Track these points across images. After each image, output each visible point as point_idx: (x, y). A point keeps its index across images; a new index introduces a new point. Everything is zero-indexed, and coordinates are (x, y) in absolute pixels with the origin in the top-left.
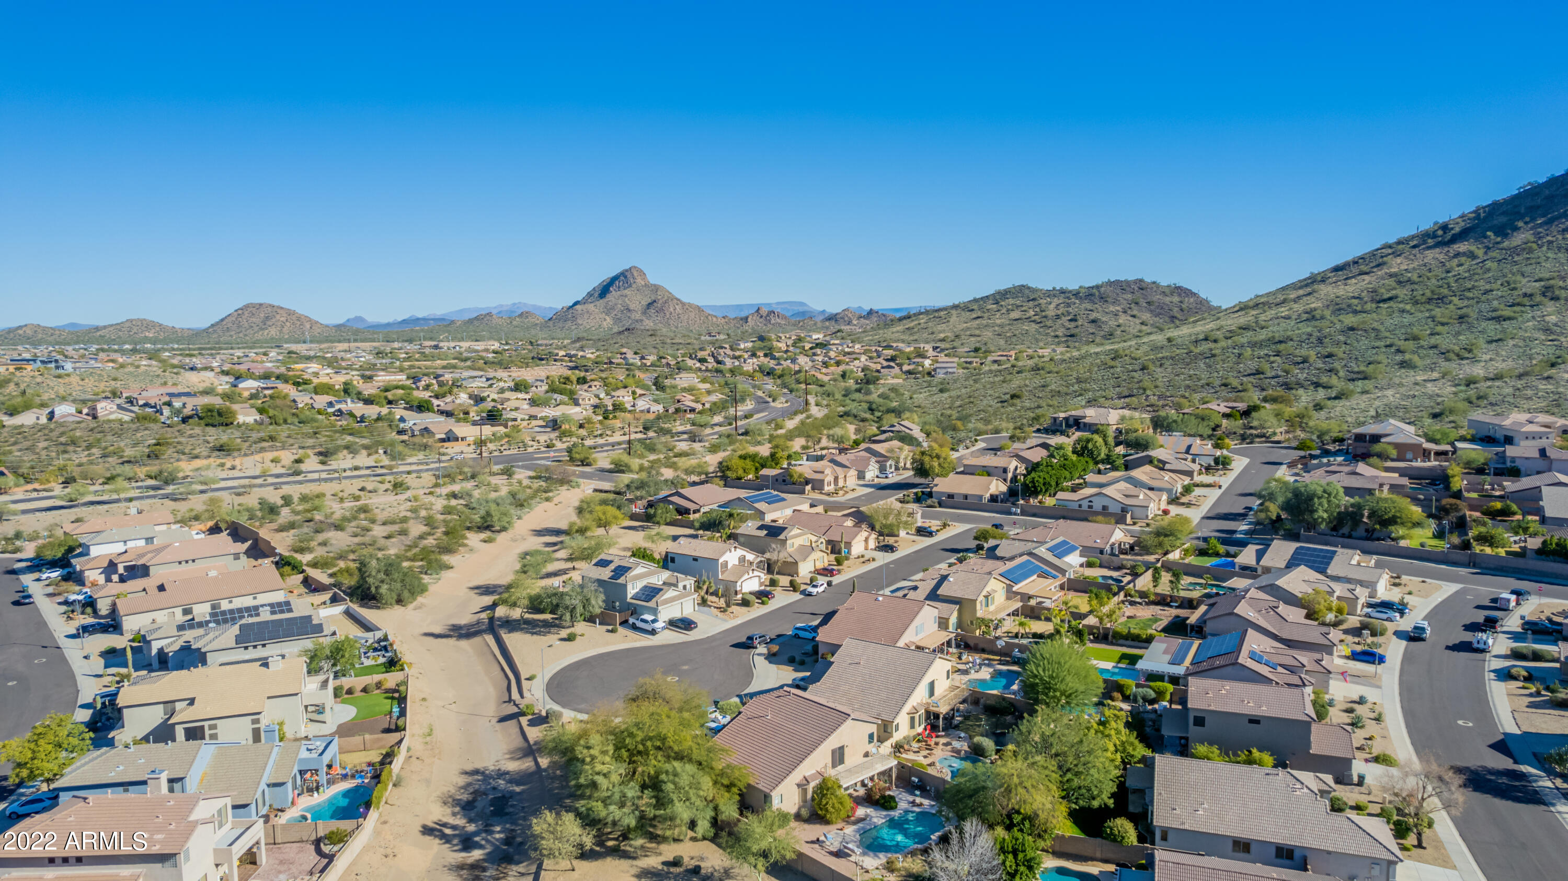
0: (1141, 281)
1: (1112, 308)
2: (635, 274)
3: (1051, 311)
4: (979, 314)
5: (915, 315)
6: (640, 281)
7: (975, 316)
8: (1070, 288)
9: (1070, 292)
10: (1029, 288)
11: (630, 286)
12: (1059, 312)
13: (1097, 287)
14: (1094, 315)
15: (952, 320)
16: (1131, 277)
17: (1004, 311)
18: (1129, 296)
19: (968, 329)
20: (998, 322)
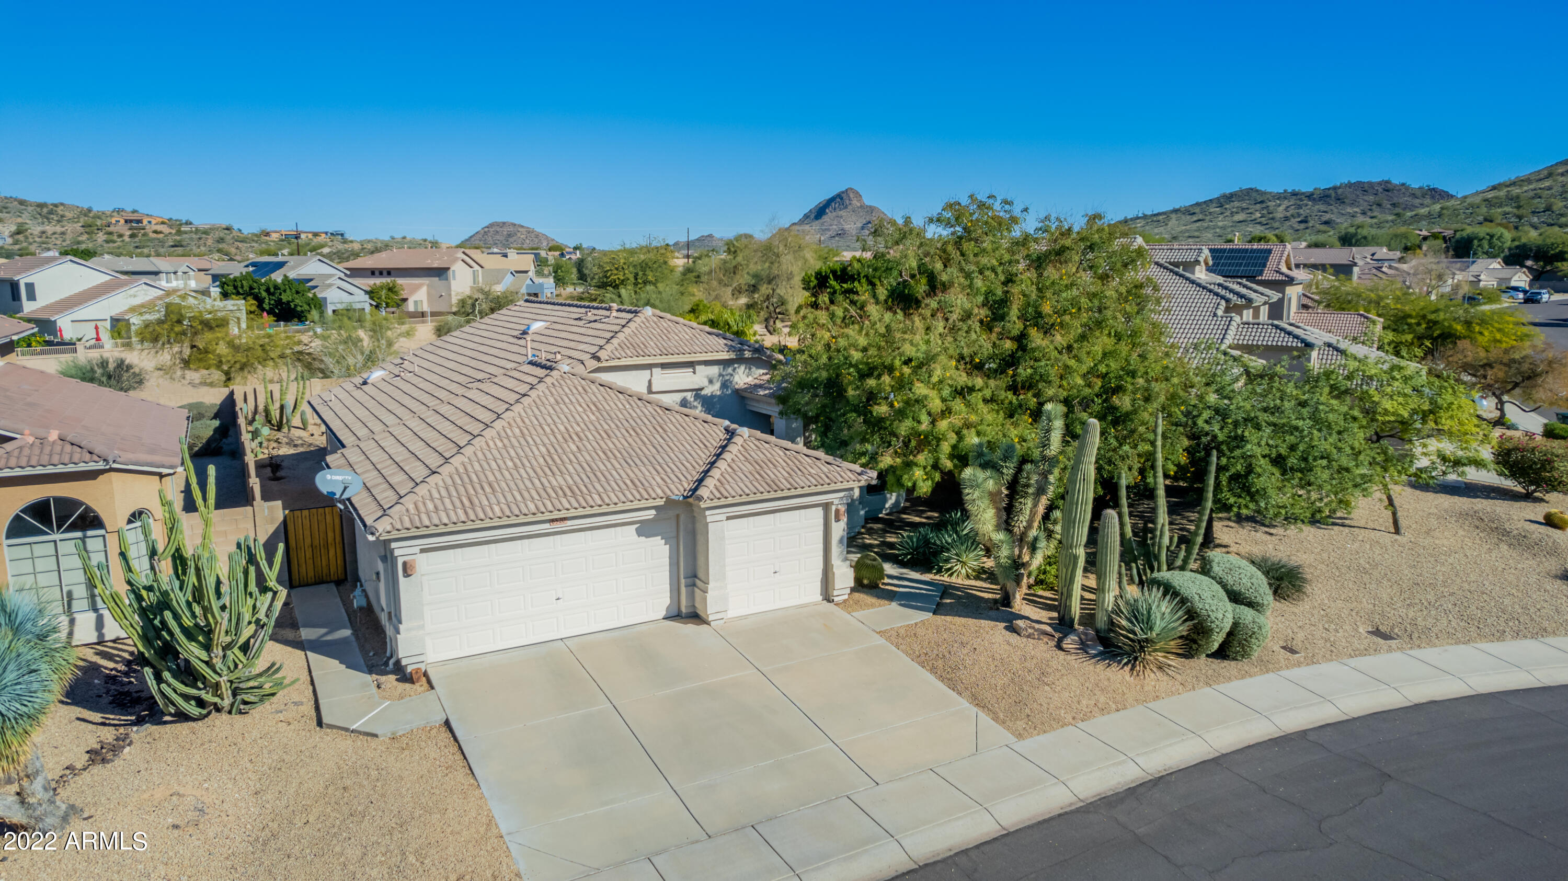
0: (1388, 182)
1: (1349, 210)
2: (851, 195)
3: (1280, 213)
4: (1201, 217)
5: (1131, 219)
6: (856, 203)
7: (1195, 219)
8: (1303, 190)
9: (1303, 193)
10: (1257, 191)
11: (846, 207)
12: (1288, 214)
13: (1335, 188)
14: (1326, 217)
15: (1170, 223)
16: (1376, 179)
17: (1228, 213)
18: (1372, 198)
19: (1187, 231)
20: (1220, 224)
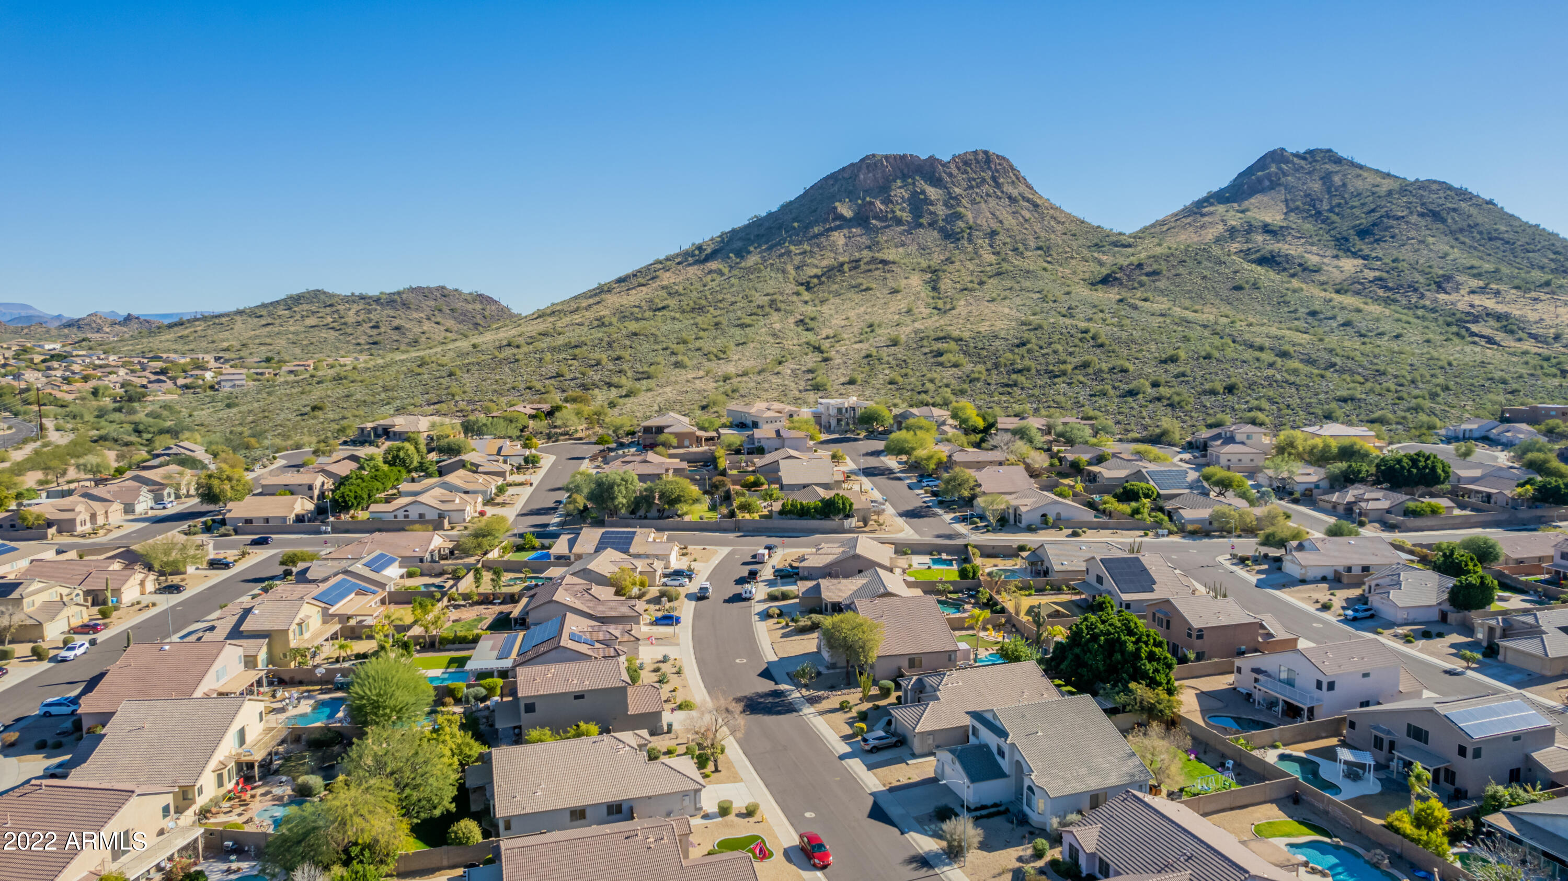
0: (443, 288)
1: (415, 315)
3: (351, 318)
4: (269, 320)
5: (189, 321)
7: (264, 322)
8: (371, 294)
9: (370, 298)
10: (325, 293)
12: (360, 319)
13: (399, 293)
14: (396, 322)
15: (236, 327)
16: (433, 285)
17: (298, 317)
18: (432, 303)
19: (257, 337)
20: (292, 329)
